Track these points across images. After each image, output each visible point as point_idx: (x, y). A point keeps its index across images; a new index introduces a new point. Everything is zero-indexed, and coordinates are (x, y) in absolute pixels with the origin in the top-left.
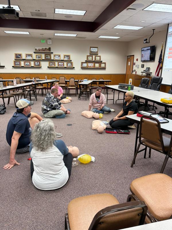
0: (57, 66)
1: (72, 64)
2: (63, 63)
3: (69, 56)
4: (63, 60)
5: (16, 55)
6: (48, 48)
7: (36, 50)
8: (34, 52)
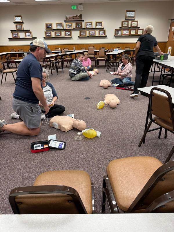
0: (88, 35)
1: (104, 32)
2: (95, 31)
3: (101, 24)
4: (95, 28)
5: (47, 24)
6: (79, 15)
7: (66, 18)
8: (65, 21)
